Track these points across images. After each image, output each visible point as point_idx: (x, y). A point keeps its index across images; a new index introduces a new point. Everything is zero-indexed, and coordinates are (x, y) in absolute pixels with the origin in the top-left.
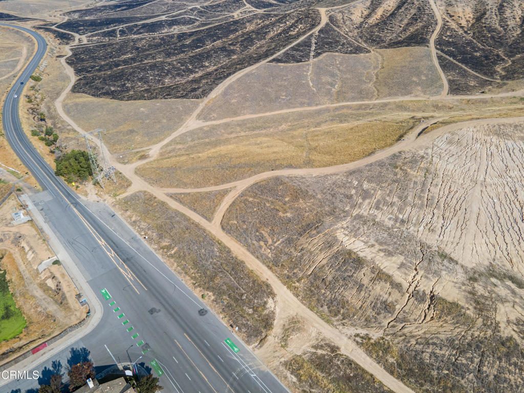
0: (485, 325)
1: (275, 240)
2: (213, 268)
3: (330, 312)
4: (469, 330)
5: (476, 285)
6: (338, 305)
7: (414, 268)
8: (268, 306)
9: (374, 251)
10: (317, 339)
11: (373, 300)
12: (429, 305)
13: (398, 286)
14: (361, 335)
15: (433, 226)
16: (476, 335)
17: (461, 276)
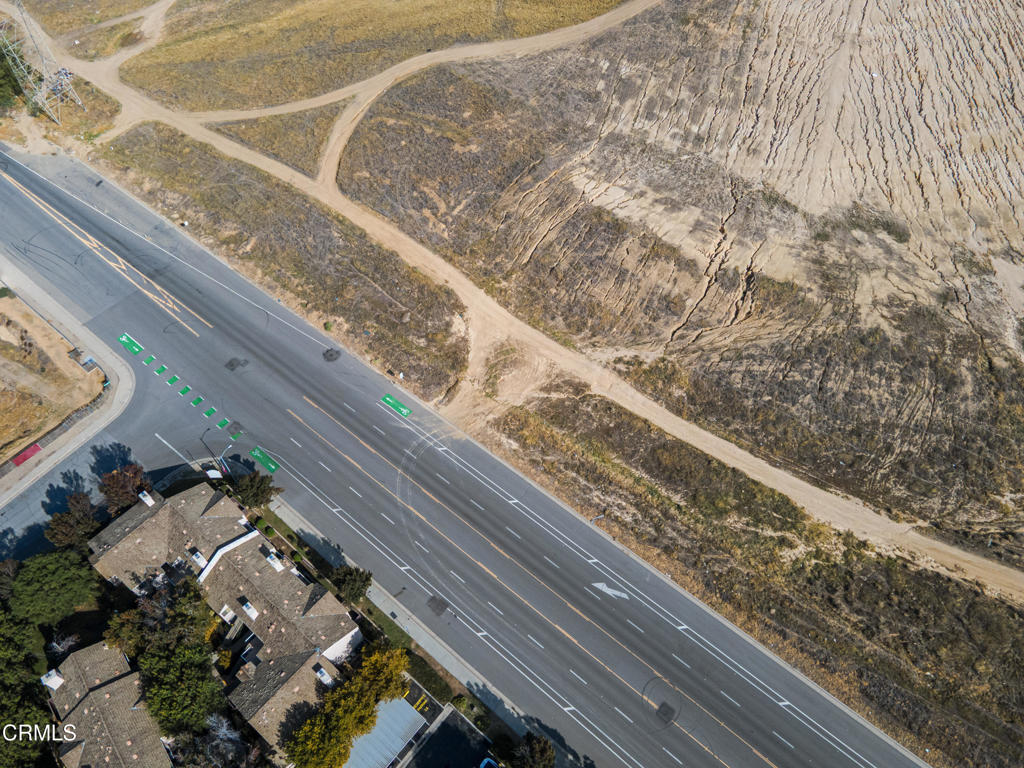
0: (835, 313)
1: (452, 204)
2: (337, 271)
3: (569, 326)
4: (810, 325)
5: (826, 246)
6: (581, 312)
7: (719, 228)
8: (453, 329)
9: (645, 205)
10: (549, 376)
11: (644, 295)
12: (745, 293)
13: (689, 265)
14: (626, 359)
15: (755, 144)
16: (820, 333)
17: (801, 234)
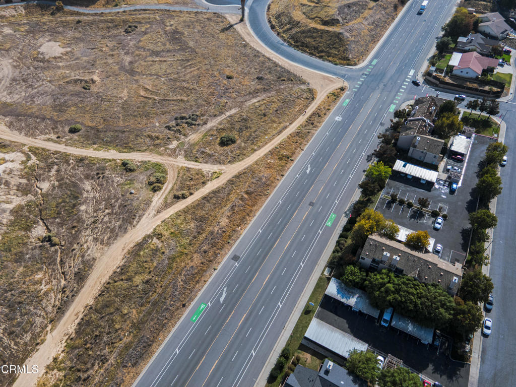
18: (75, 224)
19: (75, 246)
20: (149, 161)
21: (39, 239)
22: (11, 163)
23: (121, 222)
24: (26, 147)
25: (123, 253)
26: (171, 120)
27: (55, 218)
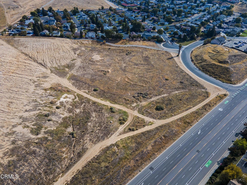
18: (84, 130)
19: (81, 140)
20: (122, 110)
21: (69, 133)
22: (69, 99)
23: (103, 134)
24: (76, 93)
25: (100, 150)
26: (136, 94)
27: (78, 126)
